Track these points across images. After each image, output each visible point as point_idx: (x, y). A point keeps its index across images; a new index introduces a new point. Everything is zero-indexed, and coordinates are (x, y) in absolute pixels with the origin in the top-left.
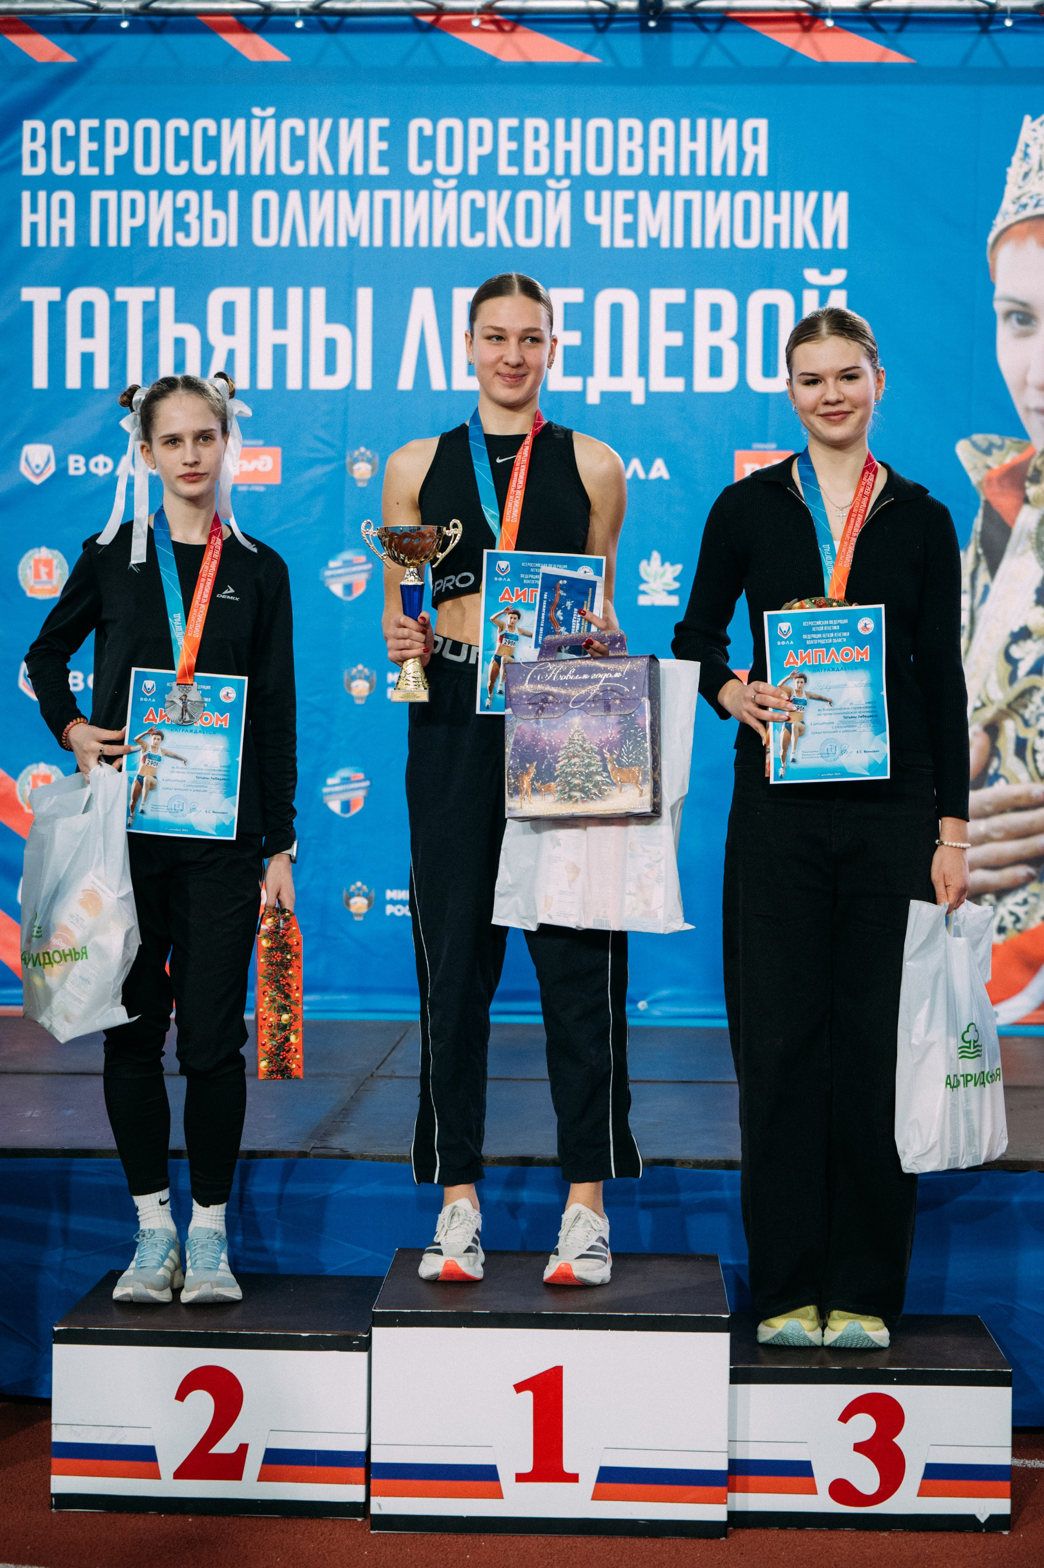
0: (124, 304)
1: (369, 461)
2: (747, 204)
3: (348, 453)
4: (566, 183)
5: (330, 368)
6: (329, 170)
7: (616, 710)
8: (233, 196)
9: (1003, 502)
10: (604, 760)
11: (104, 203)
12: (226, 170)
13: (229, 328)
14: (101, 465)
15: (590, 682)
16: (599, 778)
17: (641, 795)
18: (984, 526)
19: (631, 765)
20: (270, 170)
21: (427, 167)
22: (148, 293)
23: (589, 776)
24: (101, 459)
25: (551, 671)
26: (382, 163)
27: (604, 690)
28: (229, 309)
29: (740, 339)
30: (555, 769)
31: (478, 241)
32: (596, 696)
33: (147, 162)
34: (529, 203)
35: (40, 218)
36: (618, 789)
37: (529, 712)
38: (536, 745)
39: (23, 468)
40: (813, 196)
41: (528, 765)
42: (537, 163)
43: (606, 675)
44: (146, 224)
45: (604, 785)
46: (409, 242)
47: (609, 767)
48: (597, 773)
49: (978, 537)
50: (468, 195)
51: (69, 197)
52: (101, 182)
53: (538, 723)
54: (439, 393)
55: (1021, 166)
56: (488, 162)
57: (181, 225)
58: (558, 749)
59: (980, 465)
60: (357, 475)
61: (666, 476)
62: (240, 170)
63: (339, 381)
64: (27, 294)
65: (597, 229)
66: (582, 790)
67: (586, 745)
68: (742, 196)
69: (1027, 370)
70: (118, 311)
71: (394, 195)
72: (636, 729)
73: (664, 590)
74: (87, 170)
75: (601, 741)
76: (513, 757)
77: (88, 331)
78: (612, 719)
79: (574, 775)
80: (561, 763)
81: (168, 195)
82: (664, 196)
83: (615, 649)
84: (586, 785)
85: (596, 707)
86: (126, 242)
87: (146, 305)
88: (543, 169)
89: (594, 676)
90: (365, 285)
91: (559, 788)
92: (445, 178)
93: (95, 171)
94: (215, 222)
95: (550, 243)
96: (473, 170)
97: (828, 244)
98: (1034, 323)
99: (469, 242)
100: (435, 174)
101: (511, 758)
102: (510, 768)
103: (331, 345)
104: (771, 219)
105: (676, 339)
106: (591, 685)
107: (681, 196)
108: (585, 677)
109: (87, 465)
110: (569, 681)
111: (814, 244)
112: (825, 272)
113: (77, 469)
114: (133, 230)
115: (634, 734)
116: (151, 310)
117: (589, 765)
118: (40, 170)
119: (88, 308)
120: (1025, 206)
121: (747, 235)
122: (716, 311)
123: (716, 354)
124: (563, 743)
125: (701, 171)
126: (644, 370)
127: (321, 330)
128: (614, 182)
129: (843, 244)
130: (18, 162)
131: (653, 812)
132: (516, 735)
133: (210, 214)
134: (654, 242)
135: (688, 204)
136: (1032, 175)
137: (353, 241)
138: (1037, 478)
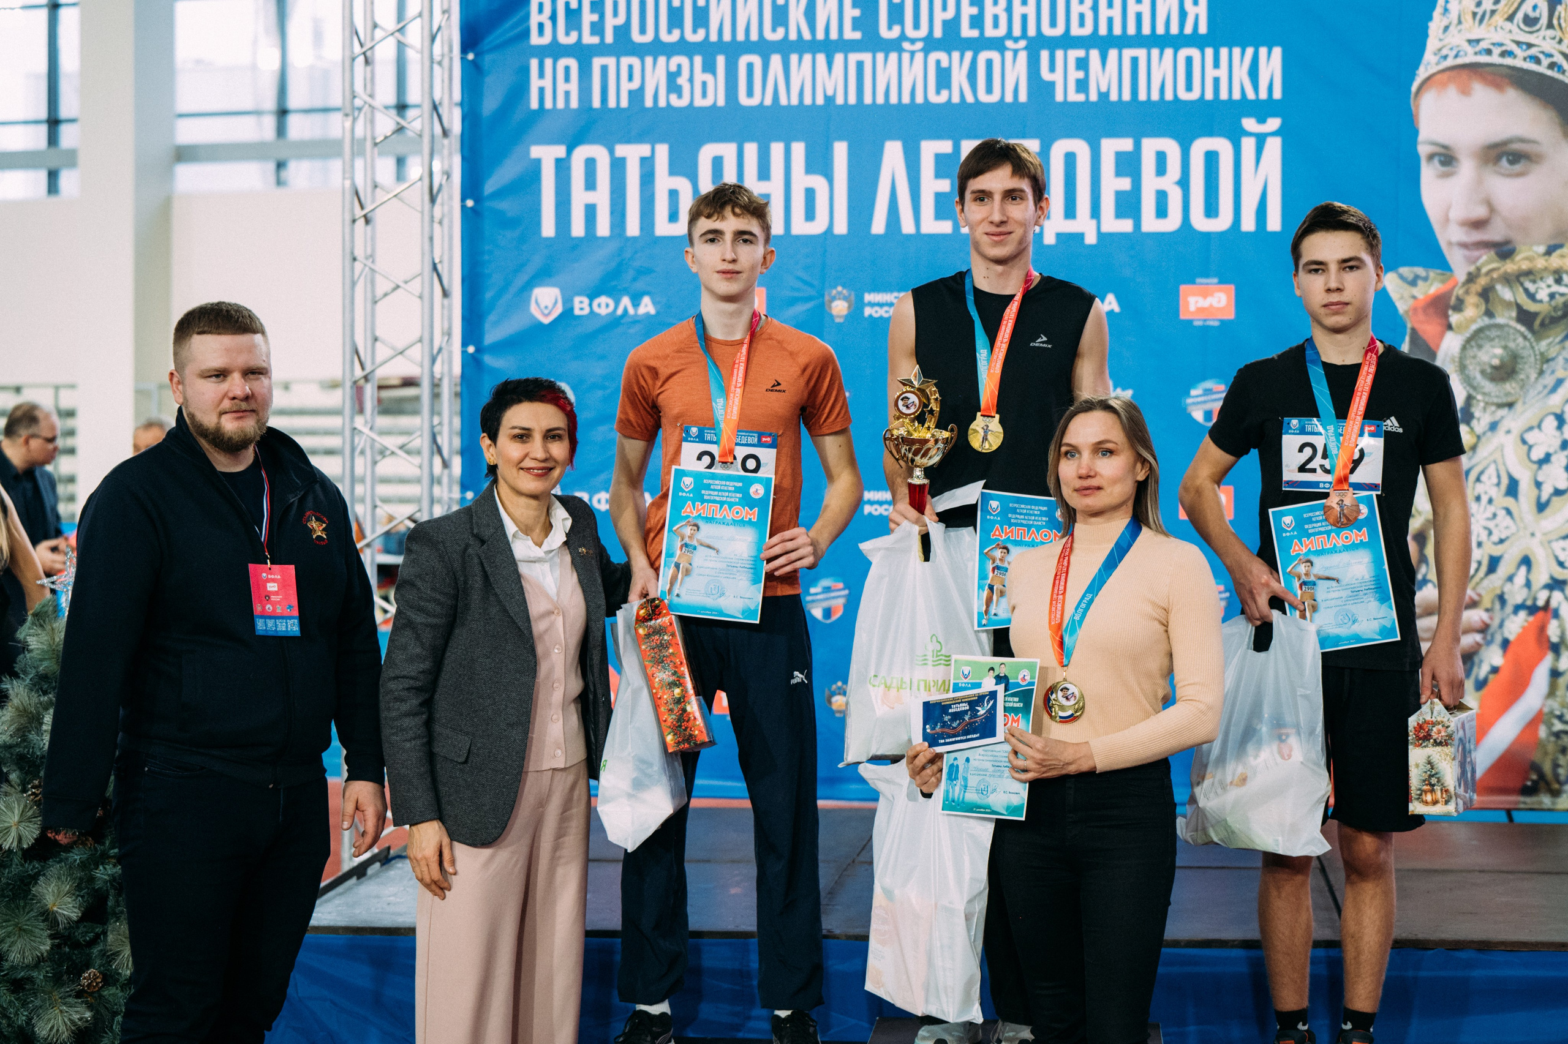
0: (623, 160)
1: (846, 299)
2: (1189, 60)
3: (826, 292)
4: (1023, 43)
5: (810, 215)
6: (807, 36)
8: (721, 61)
9: (1428, 329)
11: (604, 69)
12: (713, 37)
14: (603, 306)
20: (754, 36)
21: (896, 31)
22: (644, 150)
24: (603, 299)
26: (855, 28)
28: (717, 159)
29: (1184, 183)
31: (943, 97)
33: (643, 31)
34: (989, 63)
35: (547, 83)
39: (534, 309)
40: (1250, 51)
42: (996, 25)
44: (642, 87)
46: (880, 100)
50: (933, 56)
51: (573, 64)
52: (602, 49)
54: (909, 236)
55: (1441, 20)
56: (952, 26)
57: (673, 87)
59: (1407, 295)
60: (834, 312)
61: (1117, 309)
62: (727, 37)
63: (817, 227)
64: (536, 151)
65: (1052, 85)
68: (1184, 53)
69: (1449, 207)
70: (618, 166)
71: (866, 57)
74: (589, 39)
77: (591, 184)
81: (662, 60)
82: (1113, 54)
86: (624, 103)
87: (643, 161)
88: (1002, 31)
90: (841, 139)
92: (913, 41)
93: (595, 40)
94: (704, 84)
95: (1009, 98)
96: (938, 33)
97: (1263, 95)
98: (1454, 163)
99: (935, 99)
100: (903, 37)
103: (810, 194)
104: (1211, 73)
105: (1125, 184)
107: (1128, 53)
109: (590, 305)
111: (1251, 95)
112: (1261, 121)
113: (581, 309)
114: (630, 92)
116: (647, 165)
118: (547, 39)
119: (590, 164)
120: (1445, 57)
121: (1189, 88)
122: (1161, 158)
123: (1162, 197)
125: (1146, 30)
126: (1095, 212)
127: (801, 180)
128: (1067, 41)
129: (1277, 94)
130: (526, 34)
133: (699, 76)
134: (1104, 96)
135: (1135, 61)
136: (1452, 28)
137: (829, 100)
138: (1459, 307)
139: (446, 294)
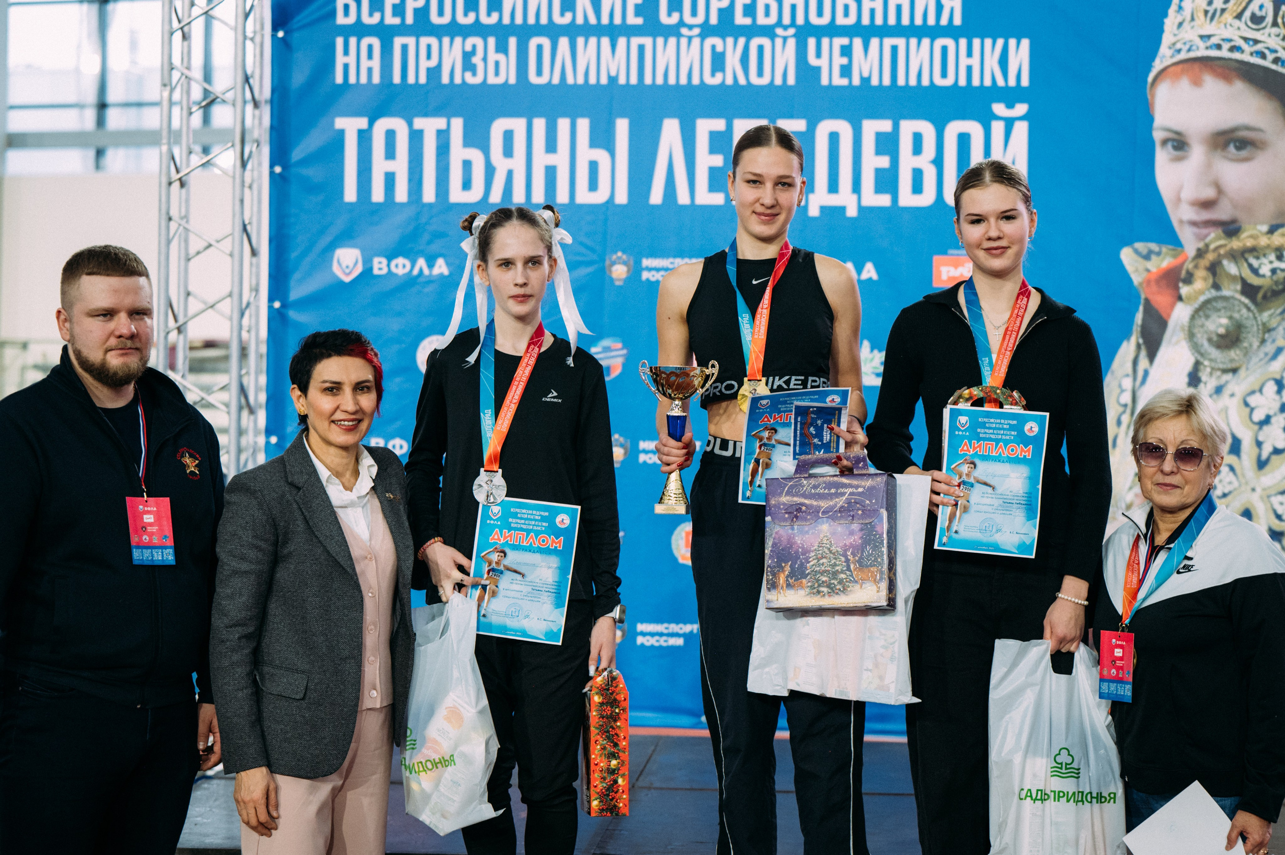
0: (421, 132)
1: (625, 263)
2: (944, 49)
3: (607, 258)
4: (792, 31)
5: (593, 185)
6: (593, 20)
7: (859, 519)
8: (513, 42)
9: (1160, 300)
10: (847, 561)
11: (405, 48)
12: (506, 20)
13: (508, 152)
14: (400, 266)
15: (837, 495)
16: (843, 576)
17: (878, 592)
18: (1144, 320)
19: (871, 566)
20: (544, 20)
21: (675, 18)
22: (440, 123)
23: (835, 574)
24: (401, 261)
25: (804, 486)
26: (637, 14)
27: (849, 502)
28: (508, 136)
29: (938, 162)
30: (806, 568)
31: (717, 80)
32: (842, 507)
33: (441, 13)
34: (761, 48)
35: (351, 59)
36: (859, 586)
37: (785, 520)
38: (791, 546)
39: (336, 269)
40: (1000, 42)
41: (783, 565)
42: (767, 14)
43: (851, 490)
44: (439, 66)
45: (847, 582)
46: (660, 81)
47: (852, 567)
48: (842, 572)
49: (1139, 329)
50: (710, 41)
51: (375, 42)
52: (403, 29)
53: (793, 529)
54: (684, 207)
55: (1176, 17)
56: (726, 14)
57: (468, 66)
58: (809, 552)
59: (1141, 268)
60: (614, 275)
61: (875, 276)
62: (519, 20)
63: (600, 197)
64: (340, 123)
65: (818, 69)
66: (828, 586)
67: (833, 549)
68: (940, 42)
69: (1181, 188)
70: (416, 137)
71: (647, 41)
72: (875, 535)
73: (873, 373)
74: (391, 20)
75: (845, 545)
76: (771, 557)
77: (390, 154)
78: (855, 526)
79: (822, 573)
80: (812, 563)
81: (458, 40)
82: (874, 42)
83: (858, 468)
84: (832, 582)
85: (841, 516)
86: (423, 80)
87: (439, 133)
88: (772, 20)
89: (841, 490)
90: (622, 116)
91: (809, 584)
92: (691, 27)
93: (397, 21)
94: (497, 64)
95: (778, 81)
96: (714, 20)
97: (1012, 82)
98: (1186, 148)
99: (709, 80)
100: (681, 23)
101: (770, 558)
102: (769, 566)
103: (593, 167)
104: (964, 61)
105: (884, 162)
106: (838, 498)
107: (888, 42)
108: (833, 491)
109: (388, 265)
110: (819, 494)
111: (1001, 82)
112: (1010, 106)
113: (380, 269)
114: (428, 70)
115: (873, 540)
116: (443, 137)
117: (835, 565)
118: (351, 19)
119: (390, 135)
120: (1179, 51)
121: (944, 75)
122: (918, 139)
123: (918, 175)
124: (813, 546)
125: (905, 21)
126: (856, 187)
127: (584, 154)
128: (833, 30)
129: (1025, 82)
130: (333, 14)
131: (888, 605)
132: (774, 539)
133: (493, 56)
134: (866, 81)
135: (894, 49)
136: (1185, 25)
137: (613, 80)
138: (1189, 280)
139: (254, 253)
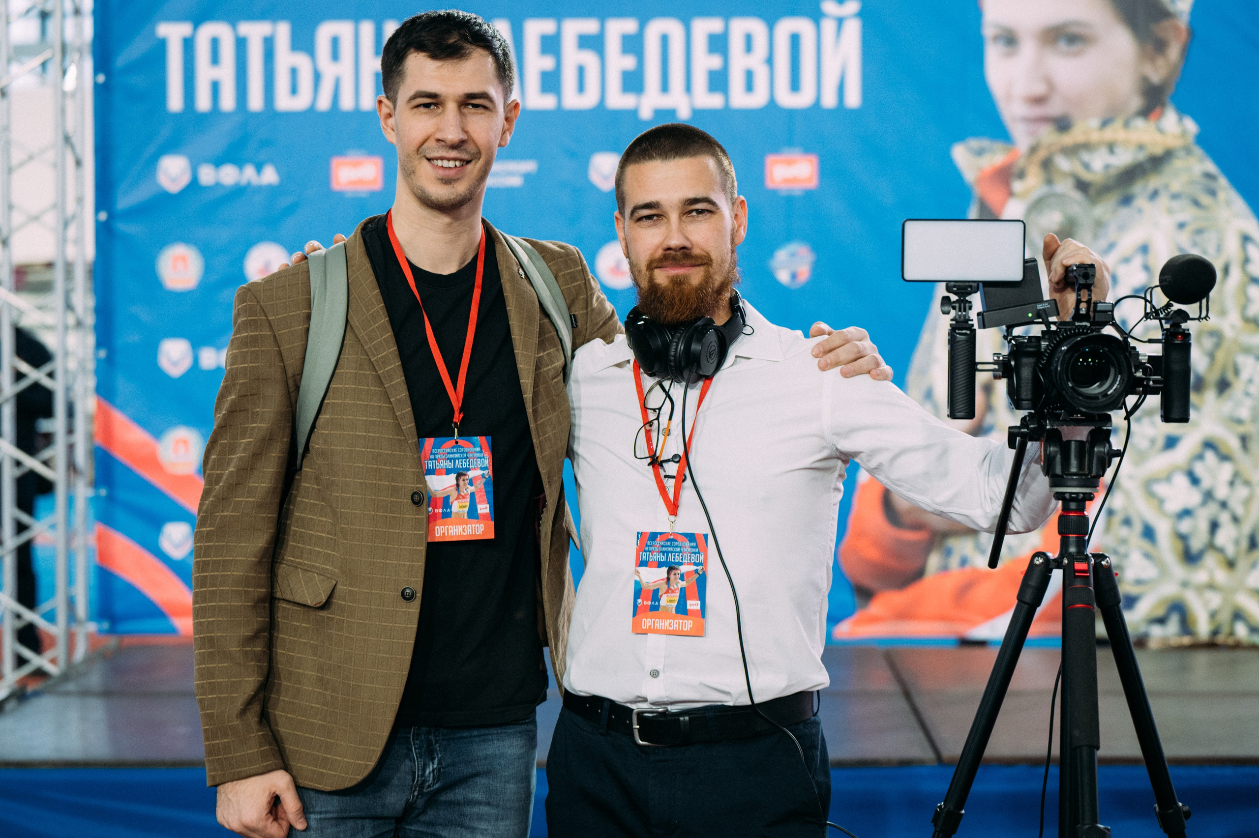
0: (246, 38)
9: (993, 197)
13: (335, 55)
14: (229, 175)
22: (265, 28)
24: (229, 168)
28: (335, 42)
29: (770, 61)
39: (161, 179)
59: (974, 166)
64: (163, 29)
69: (1012, 84)
70: (241, 44)
77: (215, 60)
87: (265, 40)
98: (1016, 44)
105: (715, 62)
109: (216, 174)
112: (841, 3)
113: (207, 178)
116: (269, 44)
119: (215, 43)
122: (749, 38)
123: (749, 76)
126: (688, 88)
138: (1021, 175)
139: (78, 163)
